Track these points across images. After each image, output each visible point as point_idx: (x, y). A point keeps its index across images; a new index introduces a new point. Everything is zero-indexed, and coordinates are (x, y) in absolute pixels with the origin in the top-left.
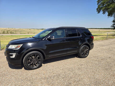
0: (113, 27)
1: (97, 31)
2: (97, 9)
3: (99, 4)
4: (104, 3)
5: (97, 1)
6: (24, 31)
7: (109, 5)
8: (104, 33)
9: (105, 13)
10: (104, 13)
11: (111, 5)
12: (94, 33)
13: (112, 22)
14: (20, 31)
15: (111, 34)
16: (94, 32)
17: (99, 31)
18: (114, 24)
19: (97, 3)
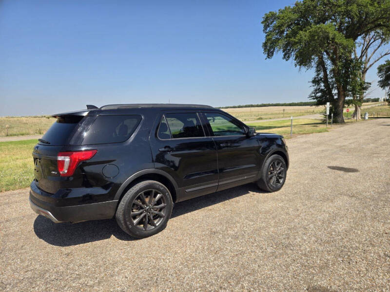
0: (314, 99)
1: (278, 112)
2: (265, 45)
3: (267, 31)
4: (283, 25)
5: (263, 20)
6: (25, 124)
7: (294, 34)
8: (297, 118)
9: (289, 57)
10: (286, 56)
11: (301, 32)
12: (270, 118)
13: (311, 84)
14: (7, 126)
15: (316, 119)
16: (270, 116)
17: (284, 113)
18: (316, 90)
19: (263, 25)
